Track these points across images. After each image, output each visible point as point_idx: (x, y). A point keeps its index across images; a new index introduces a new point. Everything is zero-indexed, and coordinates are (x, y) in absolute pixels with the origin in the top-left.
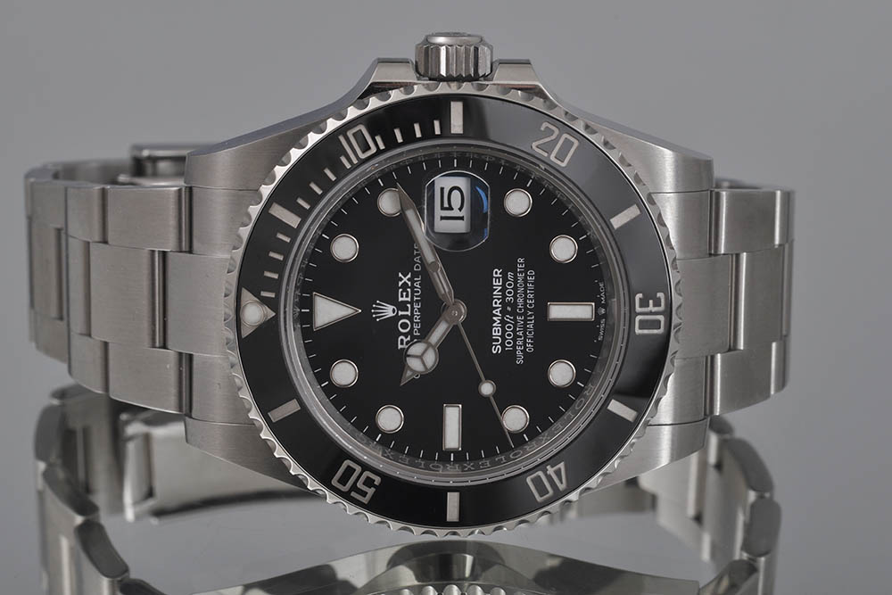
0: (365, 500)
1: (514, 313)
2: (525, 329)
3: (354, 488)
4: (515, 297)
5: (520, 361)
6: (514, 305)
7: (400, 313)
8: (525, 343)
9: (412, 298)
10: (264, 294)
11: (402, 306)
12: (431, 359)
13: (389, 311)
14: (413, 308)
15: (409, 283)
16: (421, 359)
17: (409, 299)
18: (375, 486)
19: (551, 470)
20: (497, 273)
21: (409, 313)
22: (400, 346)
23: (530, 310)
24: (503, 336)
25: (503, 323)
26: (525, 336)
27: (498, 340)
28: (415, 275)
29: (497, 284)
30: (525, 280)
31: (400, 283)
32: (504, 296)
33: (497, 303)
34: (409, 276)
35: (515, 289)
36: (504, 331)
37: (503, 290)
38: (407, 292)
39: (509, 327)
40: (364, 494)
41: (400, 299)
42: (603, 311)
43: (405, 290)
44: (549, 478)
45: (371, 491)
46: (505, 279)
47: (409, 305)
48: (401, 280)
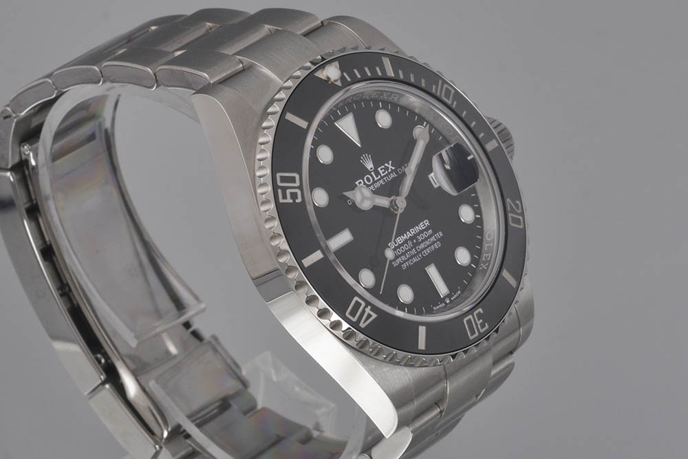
0: (281, 201)
1: (415, 245)
2: (412, 257)
3: (284, 189)
4: (423, 241)
6: (419, 244)
7: (373, 173)
8: (405, 262)
9: (384, 176)
10: (345, 74)
11: (377, 173)
12: (366, 205)
13: (369, 165)
14: (379, 180)
15: (390, 170)
16: (363, 197)
17: (382, 175)
18: (294, 201)
19: (368, 310)
20: (427, 222)
21: (376, 179)
22: (357, 183)
23: (422, 255)
24: (400, 245)
25: (406, 242)
26: (408, 260)
27: (396, 244)
28: (395, 171)
29: (421, 226)
30: (433, 243)
31: (386, 165)
32: (418, 234)
33: (412, 232)
34: (393, 168)
35: (426, 239)
36: (402, 245)
37: (421, 232)
38: (385, 172)
40: (285, 197)
41: (379, 169)
42: (448, 301)
43: (385, 169)
44: (364, 311)
45: (289, 200)
46: (427, 229)
47: (379, 177)
48: (389, 164)
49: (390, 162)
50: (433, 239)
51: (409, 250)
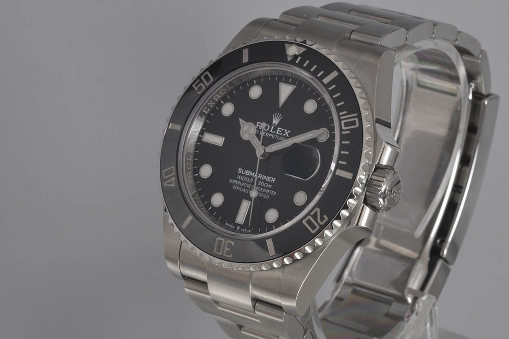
0: (194, 85)
2: (244, 187)
3: (201, 81)
4: (260, 186)
5: (231, 181)
7: (273, 127)
8: (238, 185)
9: (277, 134)
11: (275, 129)
13: (276, 122)
14: (272, 133)
15: (284, 135)
16: (248, 131)
17: (277, 133)
18: (197, 91)
20: (273, 180)
21: (271, 131)
22: (258, 123)
24: (245, 175)
25: (250, 177)
26: (240, 187)
27: (244, 172)
28: (287, 138)
29: (268, 179)
30: (265, 193)
31: (286, 130)
32: (262, 180)
33: (260, 176)
34: (287, 136)
35: (263, 187)
36: (247, 176)
37: (265, 181)
38: (280, 133)
39: (247, 179)
40: (196, 85)
41: (279, 128)
42: (238, 228)
43: (282, 132)
44: (170, 178)
45: (196, 89)
46: (269, 183)
47: (274, 132)
48: (287, 131)
49: (289, 131)
50: (267, 191)
51: (247, 183)
